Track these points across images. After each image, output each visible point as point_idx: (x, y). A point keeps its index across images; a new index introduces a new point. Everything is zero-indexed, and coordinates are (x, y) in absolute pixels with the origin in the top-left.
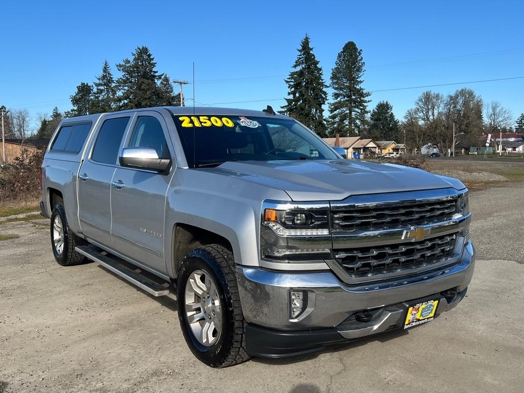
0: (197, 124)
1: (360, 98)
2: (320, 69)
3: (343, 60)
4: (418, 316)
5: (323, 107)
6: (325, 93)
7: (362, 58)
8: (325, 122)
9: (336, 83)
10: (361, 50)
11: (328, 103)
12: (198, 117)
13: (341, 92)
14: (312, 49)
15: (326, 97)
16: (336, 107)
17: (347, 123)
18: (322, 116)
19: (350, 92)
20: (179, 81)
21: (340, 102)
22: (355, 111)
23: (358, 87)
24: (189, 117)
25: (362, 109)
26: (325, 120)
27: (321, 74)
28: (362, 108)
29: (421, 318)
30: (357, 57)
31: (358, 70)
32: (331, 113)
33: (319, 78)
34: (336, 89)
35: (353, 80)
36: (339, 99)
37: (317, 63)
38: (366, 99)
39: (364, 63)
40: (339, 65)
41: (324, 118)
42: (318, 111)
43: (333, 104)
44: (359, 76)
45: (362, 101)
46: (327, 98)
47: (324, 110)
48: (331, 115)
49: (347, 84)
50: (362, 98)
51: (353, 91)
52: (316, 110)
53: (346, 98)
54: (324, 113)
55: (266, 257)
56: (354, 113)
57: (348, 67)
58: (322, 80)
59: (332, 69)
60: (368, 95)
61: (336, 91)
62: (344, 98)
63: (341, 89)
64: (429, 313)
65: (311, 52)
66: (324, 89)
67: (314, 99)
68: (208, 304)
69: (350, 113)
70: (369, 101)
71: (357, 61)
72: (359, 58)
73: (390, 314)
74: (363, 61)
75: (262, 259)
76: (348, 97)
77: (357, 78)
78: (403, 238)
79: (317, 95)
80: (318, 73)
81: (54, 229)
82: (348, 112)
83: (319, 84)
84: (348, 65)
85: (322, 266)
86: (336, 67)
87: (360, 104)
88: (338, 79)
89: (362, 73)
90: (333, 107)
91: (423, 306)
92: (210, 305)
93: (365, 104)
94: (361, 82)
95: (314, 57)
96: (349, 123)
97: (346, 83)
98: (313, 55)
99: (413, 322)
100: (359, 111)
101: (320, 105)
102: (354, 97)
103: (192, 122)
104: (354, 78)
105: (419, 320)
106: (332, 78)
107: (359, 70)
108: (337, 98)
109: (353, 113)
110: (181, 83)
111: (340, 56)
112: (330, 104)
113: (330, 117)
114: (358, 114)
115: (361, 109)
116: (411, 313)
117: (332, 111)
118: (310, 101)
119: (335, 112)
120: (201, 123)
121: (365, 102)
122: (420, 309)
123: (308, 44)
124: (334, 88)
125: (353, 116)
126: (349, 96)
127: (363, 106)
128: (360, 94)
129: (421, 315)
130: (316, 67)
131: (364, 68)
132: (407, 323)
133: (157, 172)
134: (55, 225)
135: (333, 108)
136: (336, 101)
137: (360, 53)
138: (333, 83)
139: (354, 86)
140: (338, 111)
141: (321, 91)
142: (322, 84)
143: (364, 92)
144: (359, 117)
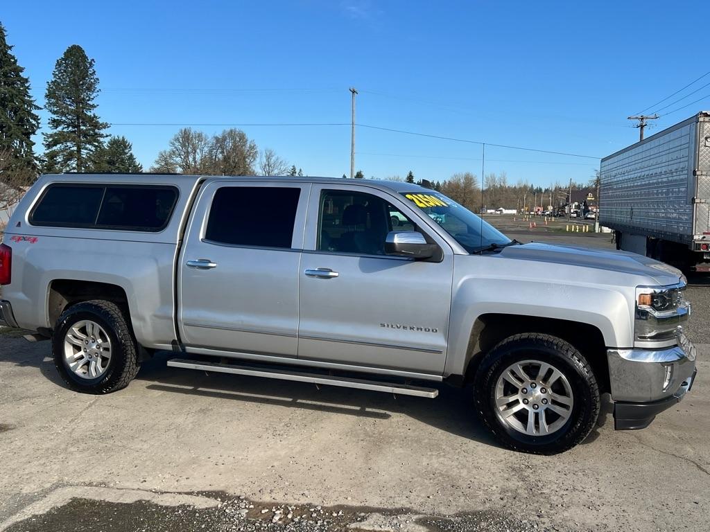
1: (94, 130)
2: (27, 80)
3: (65, 71)
5: (32, 138)
6: (36, 118)
7: (95, 72)
8: (37, 162)
9: (54, 105)
10: (93, 60)
11: (43, 134)
12: (416, 194)
13: (64, 118)
14: (10, 48)
15: (38, 123)
16: (53, 141)
17: (74, 165)
18: (30, 153)
19: (78, 119)
21: (61, 133)
22: (86, 149)
23: (89, 114)
25: (97, 146)
26: (36, 158)
27: (28, 88)
28: (97, 144)
30: (86, 69)
31: (89, 89)
32: (49, 148)
33: (26, 94)
34: (54, 113)
35: (82, 103)
36: (60, 129)
37: (22, 70)
38: (103, 132)
39: (98, 79)
40: (60, 78)
41: (35, 155)
42: (24, 144)
43: (51, 135)
44: (92, 97)
45: (96, 134)
46: (40, 126)
47: (34, 144)
48: (48, 151)
49: (73, 108)
50: (96, 131)
51: (83, 119)
52: (21, 143)
53: (70, 128)
54: (34, 148)
56: (86, 151)
57: (75, 85)
58: (30, 97)
59: (48, 82)
60: (105, 126)
61: (55, 117)
62: (68, 127)
63: (63, 114)
65: (9, 52)
66: (34, 112)
67: (18, 125)
69: (79, 151)
70: (107, 136)
71: (87, 76)
72: (91, 71)
74: (95, 77)
75: (635, 340)
76: (74, 127)
77: (88, 100)
79: (21, 120)
80: (23, 84)
82: (75, 148)
83: (24, 102)
84: (74, 80)
86: (53, 80)
87: (93, 138)
88: (57, 98)
89: (95, 94)
90: (50, 140)
93: (102, 139)
94: (93, 106)
95: (16, 61)
96: (77, 165)
97: (70, 105)
98: (13, 58)
100: (93, 149)
101: (28, 135)
102: (84, 128)
103: (419, 201)
104: (84, 99)
106: (47, 96)
107: (90, 88)
108: (56, 128)
109: (84, 152)
111: (59, 64)
112: (46, 135)
113: (46, 155)
114: (91, 153)
115: (95, 146)
117: (49, 146)
118: (10, 128)
119: (55, 148)
121: (101, 136)
123: (4, 39)
124: (51, 111)
125: (84, 156)
126: (78, 126)
127: (98, 141)
128: (94, 124)
130: (18, 75)
131: (98, 86)
134: (69, 336)
135: (50, 142)
136: (55, 131)
137: (91, 64)
138: (51, 104)
139: (83, 111)
140: (58, 146)
141: (29, 113)
142: (30, 104)
143: (100, 121)
144: (93, 158)
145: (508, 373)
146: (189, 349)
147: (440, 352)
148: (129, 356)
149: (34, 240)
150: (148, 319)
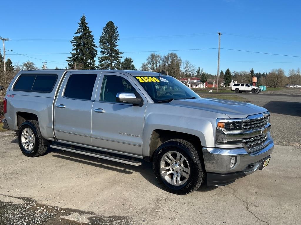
1: (117, 55)
2: (93, 36)
3: (106, 32)
4: (265, 165)
5: (95, 59)
6: (96, 51)
7: (117, 32)
9: (102, 45)
10: (117, 27)
11: (98, 57)
12: (143, 77)
13: (106, 51)
14: (87, 24)
15: (97, 53)
16: (103, 59)
18: (94, 64)
19: (111, 51)
20: (2, 38)
21: (105, 57)
22: (114, 63)
23: (115, 49)
24: (140, 77)
26: (96, 67)
27: (93, 39)
28: (118, 61)
30: (114, 31)
31: (115, 39)
32: (100, 63)
33: (92, 41)
34: (102, 49)
35: (113, 44)
36: (104, 55)
37: (91, 32)
38: (120, 56)
40: (104, 35)
41: (95, 66)
43: (101, 57)
44: (116, 42)
45: (118, 57)
46: (97, 54)
47: (95, 61)
48: (100, 64)
50: (118, 55)
51: (113, 51)
52: (91, 61)
53: (108, 55)
54: (95, 63)
55: (219, 143)
56: (114, 64)
57: (110, 37)
58: (94, 43)
59: (100, 37)
60: (121, 53)
61: (103, 50)
62: (108, 54)
63: (106, 49)
65: (87, 25)
66: (95, 48)
67: (89, 54)
68: (176, 166)
69: (111, 63)
70: (122, 57)
71: (114, 33)
72: (116, 31)
74: (118, 34)
75: (216, 144)
76: (109, 54)
77: (115, 43)
78: (261, 133)
79: (91, 52)
80: (91, 38)
82: (110, 62)
83: (92, 45)
84: (110, 35)
85: (240, 145)
86: (102, 36)
87: (117, 58)
88: (104, 43)
89: (117, 41)
90: (101, 59)
91: (267, 160)
93: (120, 59)
94: (117, 46)
95: (89, 29)
97: (108, 45)
98: (88, 28)
100: (117, 62)
101: (93, 58)
102: (113, 54)
104: (113, 43)
106: (100, 42)
107: (116, 38)
108: (103, 55)
109: (113, 64)
110: (3, 40)
111: (104, 29)
112: (99, 57)
113: (99, 65)
114: (116, 64)
115: (118, 62)
117: (100, 62)
118: (86, 55)
119: (102, 63)
120: (147, 80)
121: (120, 57)
123: (85, 21)
124: (101, 48)
125: (113, 66)
126: (111, 54)
127: (118, 59)
128: (117, 52)
130: (90, 34)
131: (118, 38)
132: (263, 167)
134: (23, 134)
135: (101, 60)
136: (103, 56)
137: (116, 28)
138: (101, 45)
139: (113, 48)
140: (104, 62)
141: (93, 49)
142: (94, 45)
143: (119, 51)
144: (116, 66)
145: (165, 156)
146: (59, 141)
147: (140, 146)
148: (41, 143)
149: (13, 96)
150: (45, 128)
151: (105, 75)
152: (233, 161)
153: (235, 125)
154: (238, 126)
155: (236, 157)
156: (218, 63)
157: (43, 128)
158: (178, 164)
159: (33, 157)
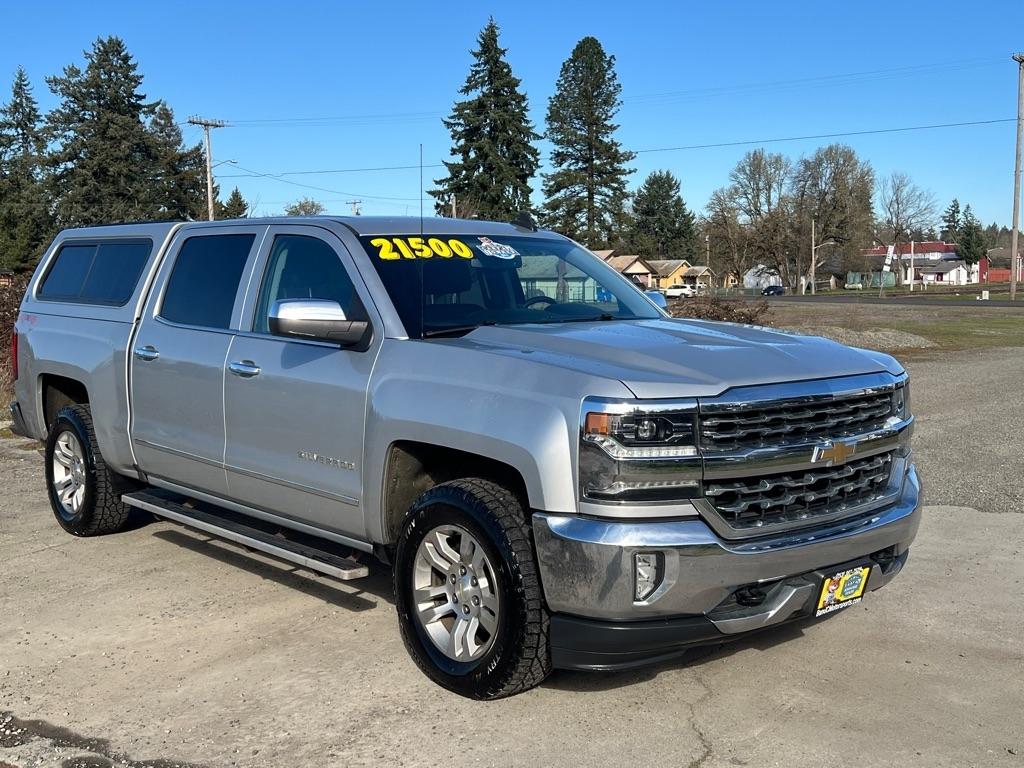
0: (408, 254)
1: (612, 166)
2: (523, 98)
3: (574, 79)
4: (838, 595)
5: (530, 182)
6: (534, 153)
7: (615, 75)
8: (535, 218)
9: (558, 130)
10: (613, 57)
11: (542, 175)
12: (405, 238)
13: (570, 150)
14: (503, 52)
15: (537, 160)
16: (557, 184)
17: (583, 220)
18: (527, 204)
19: (590, 149)
20: (203, 122)
21: (567, 173)
22: (600, 193)
23: (606, 140)
24: (390, 238)
25: (616, 189)
26: (534, 212)
27: (525, 109)
28: (615, 185)
29: (842, 599)
30: (603, 71)
31: (606, 102)
32: (549, 196)
33: (521, 118)
34: (557, 142)
35: (596, 124)
36: (565, 166)
37: (517, 83)
38: (625, 166)
39: (619, 85)
40: (565, 90)
41: (532, 208)
42: (519, 192)
43: (553, 176)
44: (610, 114)
45: (615, 170)
46: (539, 163)
47: (532, 191)
48: (548, 201)
49: (583, 133)
50: (616, 165)
51: (597, 149)
52: (515, 190)
53: (580, 164)
54: (532, 197)
55: (590, 495)
56: (600, 197)
57: (586, 96)
58: (527, 122)
59: (550, 98)
60: (629, 157)
61: (558, 148)
62: (577, 163)
63: (570, 143)
64: (855, 590)
65: (502, 59)
66: (533, 143)
67: (511, 164)
68: (464, 586)
69: (591, 197)
70: (630, 172)
71: (604, 82)
72: (609, 74)
73: (795, 590)
74: (616, 82)
75: (582, 499)
76: (584, 162)
77: (605, 120)
78: (813, 460)
79: (516, 156)
80: (518, 104)
81: (55, 461)
82: (585, 194)
83: (520, 131)
84: (585, 90)
85: (686, 509)
86: (558, 93)
87: (611, 176)
88: (563, 120)
89: (614, 110)
90: (552, 183)
91: (845, 577)
92: (469, 587)
93: (623, 178)
94: (612, 128)
95: (510, 71)
96: (587, 218)
97: (580, 129)
98: (507, 66)
99: (829, 605)
100: (610, 193)
101: (524, 178)
102: (598, 162)
103: (396, 249)
104: (598, 118)
105: (839, 602)
106: (549, 119)
107: (608, 101)
108: (561, 164)
109: (597, 198)
110: (207, 125)
111: (565, 69)
112: (546, 176)
113: (546, 206)
114: (607, 199)
115: (614, 189)
116: (828, 589)
117: (550, 193)
118: (500, 169)
119: (558, 195)
120: (413, 250)
121: (623, 172)
122: (842, 583)
123: (495, 41)
124: (553, 140)
125: (597, 205)
126: (588, 160)
127: (617, 181)
128: (612, 154)
129: (843, 593)
130: (513, 92)
131: (619, 97)
132: (820, 606)
133: (339, 346)
134: (57, 452)
135: (551, 187)
136: (559, 169)
137: (609, 63)
138: (553, 130)
139: (597, 137)
140: (563, 192)
141: (525, 145)
142: (527, 132)
143: (621, 150)
144: (609, 207)
145: (427, 544)
147: (356, 505)
150: (109, 433)
151: (277, 235)
152: (646, 572)
153: (666, 426)
154: (679, 430)
155: (660, 554)
156: (1017, 181)
157: (104, 432)
158: (469, 577)
159: (84, 536)
